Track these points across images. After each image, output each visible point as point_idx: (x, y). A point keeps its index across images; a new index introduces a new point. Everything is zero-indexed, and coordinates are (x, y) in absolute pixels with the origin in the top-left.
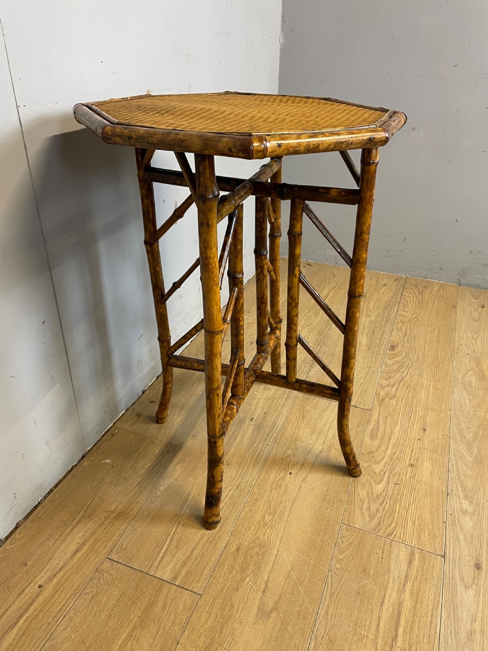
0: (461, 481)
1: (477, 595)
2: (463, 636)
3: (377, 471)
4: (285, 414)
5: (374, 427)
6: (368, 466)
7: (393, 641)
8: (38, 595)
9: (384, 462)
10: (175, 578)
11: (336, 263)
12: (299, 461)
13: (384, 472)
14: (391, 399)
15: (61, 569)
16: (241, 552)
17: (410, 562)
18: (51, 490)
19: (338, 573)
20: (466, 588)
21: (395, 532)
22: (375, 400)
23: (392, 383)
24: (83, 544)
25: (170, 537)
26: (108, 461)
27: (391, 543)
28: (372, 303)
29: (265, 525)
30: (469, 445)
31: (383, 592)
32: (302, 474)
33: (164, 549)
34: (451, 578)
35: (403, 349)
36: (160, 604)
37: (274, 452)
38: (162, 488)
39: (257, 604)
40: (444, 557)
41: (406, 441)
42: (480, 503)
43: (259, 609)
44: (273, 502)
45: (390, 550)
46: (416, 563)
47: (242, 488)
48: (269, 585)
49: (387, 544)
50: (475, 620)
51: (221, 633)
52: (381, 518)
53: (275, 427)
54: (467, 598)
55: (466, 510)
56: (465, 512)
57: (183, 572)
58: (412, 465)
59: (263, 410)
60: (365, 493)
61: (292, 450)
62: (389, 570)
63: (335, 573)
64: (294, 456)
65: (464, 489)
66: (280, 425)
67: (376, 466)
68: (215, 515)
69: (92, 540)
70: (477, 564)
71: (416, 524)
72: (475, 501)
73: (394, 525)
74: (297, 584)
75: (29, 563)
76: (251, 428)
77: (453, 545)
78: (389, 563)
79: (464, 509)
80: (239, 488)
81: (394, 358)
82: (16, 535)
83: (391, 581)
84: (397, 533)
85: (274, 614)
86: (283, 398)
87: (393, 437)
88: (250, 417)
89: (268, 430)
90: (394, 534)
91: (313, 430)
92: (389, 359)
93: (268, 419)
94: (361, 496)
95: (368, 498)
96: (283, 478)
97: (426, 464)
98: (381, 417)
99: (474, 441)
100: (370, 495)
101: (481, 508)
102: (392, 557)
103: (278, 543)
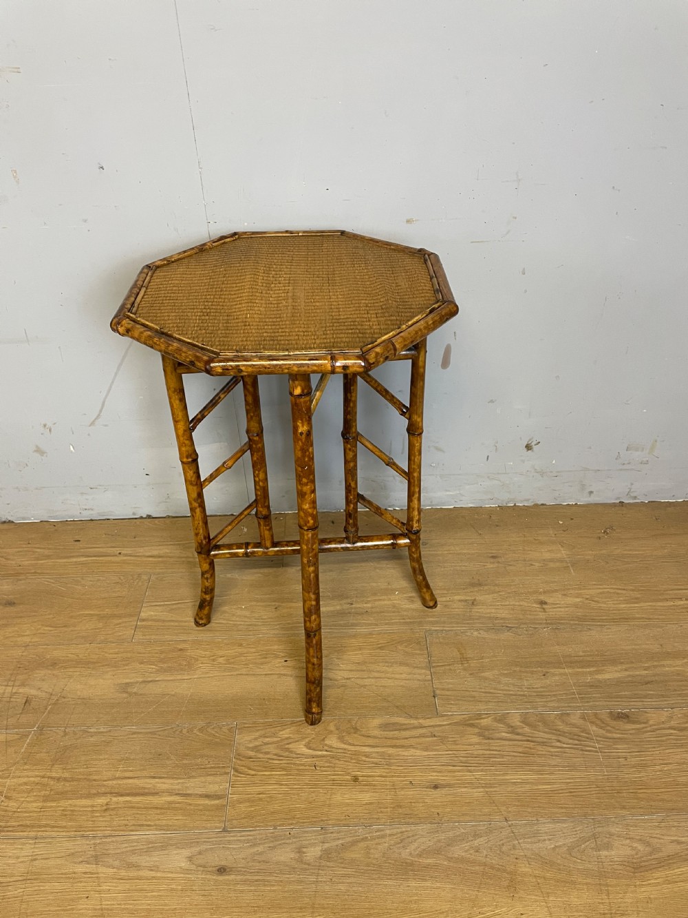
0: (354, 843)
1: (187, 871)
2: (134, 859)
3: (327, 742)
4: (377, 630)
5: (405, 724)
6: (332, 731)
7: (115, 793)
8: (113, 556)
9: (346, 746)
10: (143, 620)
13: (329, 750)
14: (480, 735)
15: (136, 556)
16: (179, 653)
17: (207, 796)
19: (177, 733)
20: (190, 859)
22: (465, 716)
23: (520, 731)
24: (160, 557)
25: (180, 602)
26: (245, 530)
27: (227, 773)
29: (213, 660)
30: (436, 852)
31: (166, 776)
32: (289, 672)
33: (168, 603)
34: (198, 840)
35: (632, 731)
36: (120, 621)
38: (229, 576)
39: (131, 681)
40: (225, 830)
41: (399, 766)
42: (322, 870)
43: (126, 683)
44: (243, 658)
45: (217, 774)
46: (207, 802)
48: (150, 684)
49: (223, 770)
50: (152, 870)
51: (103, 666)
52: (257, 759)
53: (350, 628)
54: (178, 859)
55: (304, 853)
56: (300, 851)
57: (150, 623)
58: (356, 780)
59: (371, 608)
60: (287, 736)
62: (191, 777)
63: (176, 731)
65: (344, 847)
66: (355, 631)
67: (334, 739)
69: (165, 559)
70: (225, 870)
71: (261, 796)
72: (324, 863)
73: (253, 772)
74: (157, 703)
75: (136, 539)
76: (338, 608)
77: (244, 840)
78: (201, 776)
79: (304, 850)
80: (249, 627)
81: (593, 723)
82: (157, 521)
83: (179, 781)
84: (241, 777)
85: (125, 695)
86: (403, 619)
87: (398, 750)
88: (353, 601)
89: (342, 622)
90: (239, 775)
91: (364, 663)
92: (583, 717)
93: (360, 617)
94: (281, 733)
95: (282, 740)
96: (277, 657)
97: (366, 797)
98: (431, 729)
99: (450, 859)
100: (286, 742)
101: (316, 871)
102: (208, 777)
103: (196, 676)
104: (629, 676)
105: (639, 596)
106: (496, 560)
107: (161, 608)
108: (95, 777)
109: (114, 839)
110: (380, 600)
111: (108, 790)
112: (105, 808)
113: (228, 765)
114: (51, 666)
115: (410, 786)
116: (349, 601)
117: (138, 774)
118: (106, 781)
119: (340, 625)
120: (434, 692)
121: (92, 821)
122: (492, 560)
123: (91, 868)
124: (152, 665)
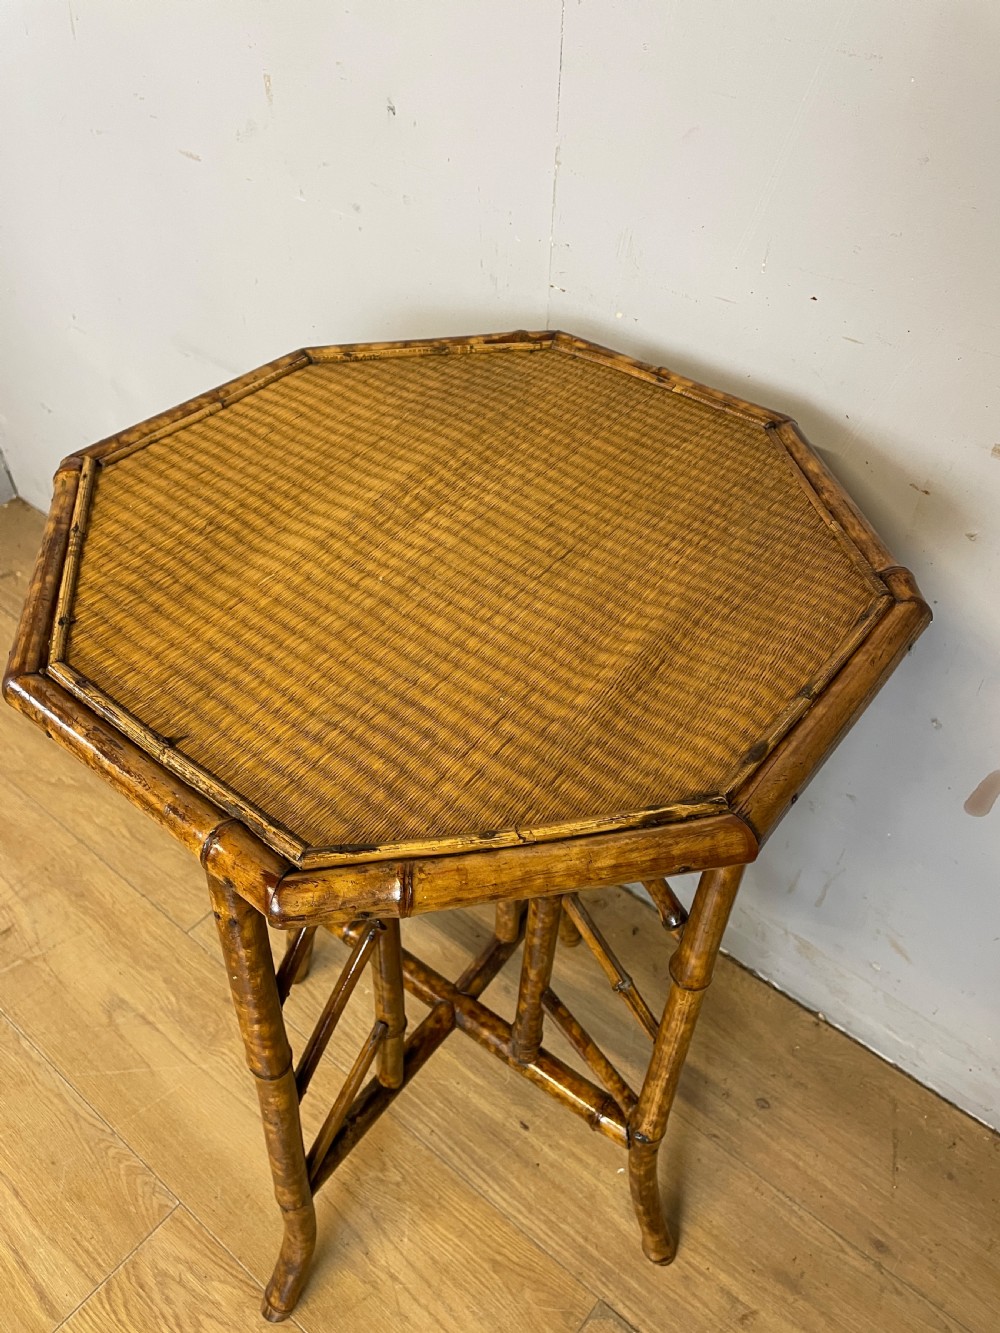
4: (520, 1217)
12: (361, 1185)
17: (42, 1296)
19: (102, 1145)
21: (107, 1307)
27: (93, 1281)
37: (407, 1139)
39: (131, 1001)
43: (122, 1001)
45: (83, 1270)
46: (33, 1303)
47: (342, 1043)
49: (95, 1271)
51: (124, 945)
52: (149, 1297)
53: (483, 1175)
59: (552, 1165)
60: (220, 1300)
61: (398, 1184)
62: (53, 1241)
63: (104, 1140)
64: (382, 1181)
66: (485, 1187)
73: (123, 1317)
74: (124, 1069)
76: (499, 1116)
78: (64, 1251)
80: (344, 1037)
83: (36, 1232)
84: (104, 1308)
85: (104, 1019)
86: (586, 1239)
88: (533, 1123)
89: (479, 1151)
90: (105, 1300)
91: (445, 1270)
93: (516, 1167)
94: (216, 1284)
95: (204, 1299)
100: (206, 1308)
102: (70, 1264)
103: (204, 1066)
106: (876, 1255)
110: (580, 1160)
113: (108, 1269)
114: (77, 895)
116: (527, 1116)
119: (471, 1154)
122: (869, 1250)
124: (175, 995)
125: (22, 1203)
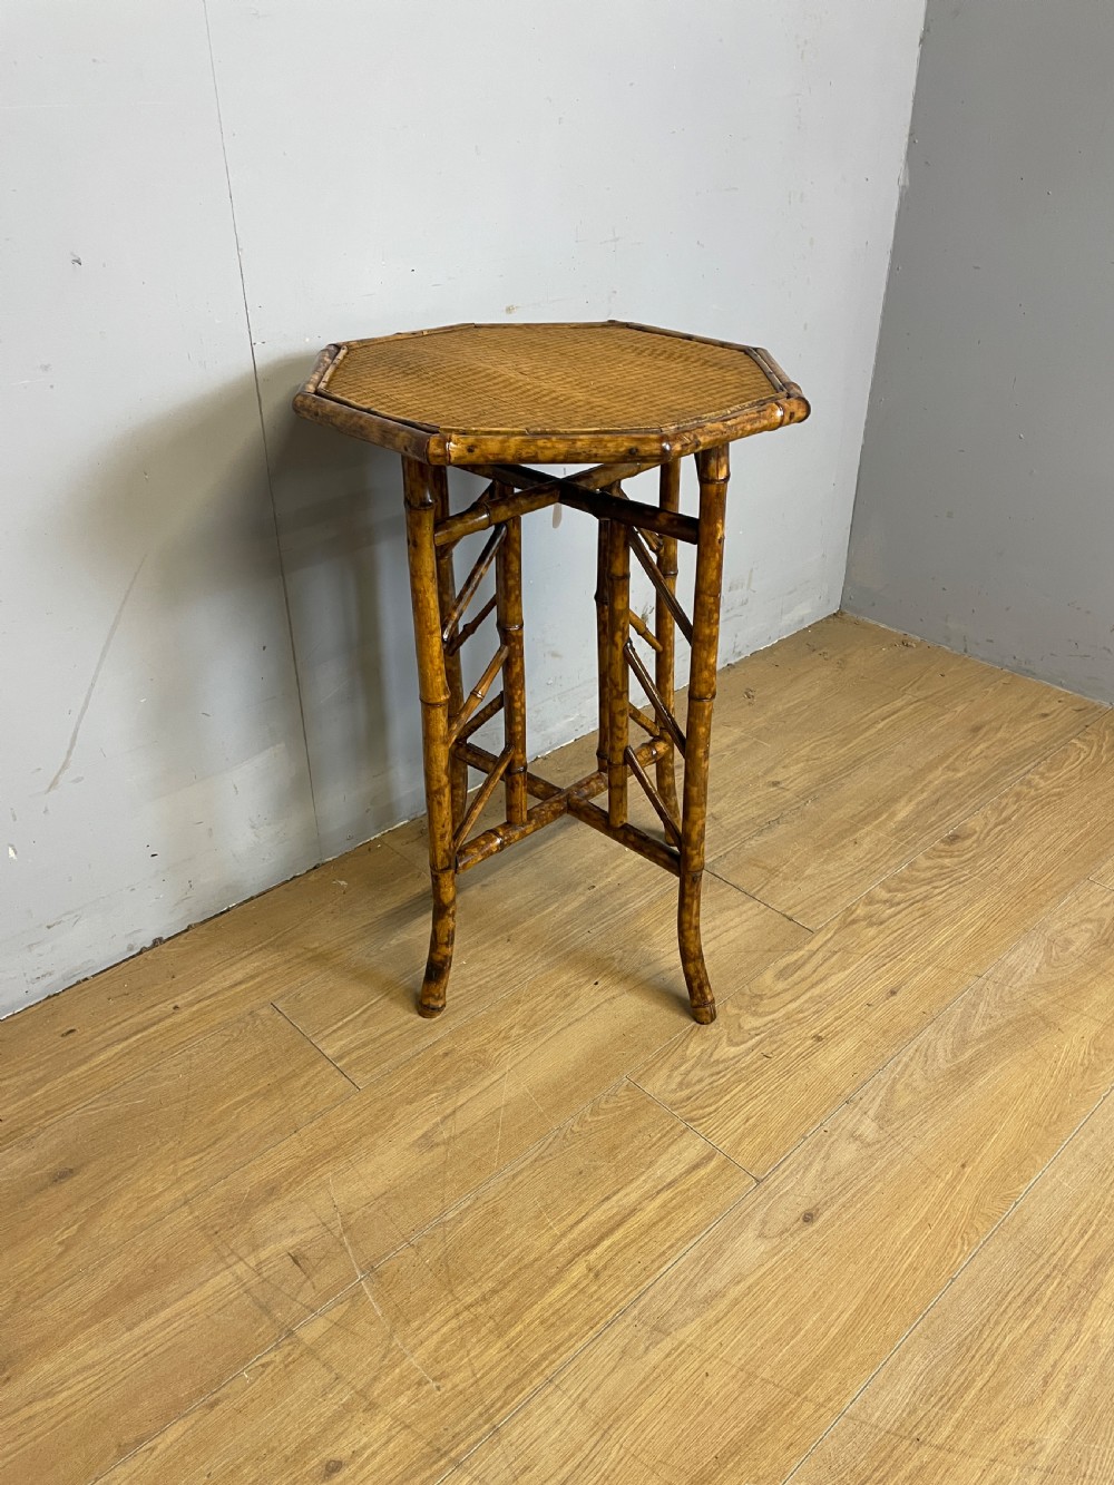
0: (892, 1090)
1: (775, 1251)
2: (702, 1291)
3: (747, 1027)
5: (796, 961)
6: (738, 1014)
7: (584, 1250)
8: (169, 1016)
9: (770, 1018)
10: (340, 1058)
11: (965, 651)
12: (623, 971)
13: (758, 1032)
14: (871, 924)
16: (448, 1059)
17: (696, 1167)
18: (252, 898)
19: (569, 1136)
20: (761, 1235)
21: (705, 1119)
22: (837, 919)
23: (897, 900)
24: (252, 977)
25: (365, 1006)
26: (343, 883)
27: (684, 1132)
28: (982, 746)
29: (505, 1038)
30: (963, 1043)
31: (619, 1186)
32: (614, 991)
33: (348, 1018)
34: (745, 1214)
35: (975, 845)
36: (302, 1081)
37: (593, 945)
38: (394, 942)
39: (425, 1129)
40: (759, 1182)
41: (840, 999)
42: (896, 1136)
43: (424, 1136)
44: (541, 1012)
45: (676, 1139)
46: (702, 1172)
48: (459, 1114)
49: (678, 1130)
50: (739, 1282)
51: (356, 1142)
52: (697, 1093)
54: (749, 1249)
55: (861, 1136)
56: (854, 1137)
57: (354, 1056)
58: (819, 1039)
59: (619, 878)
60: (699, 1050)
61: (625, 952)
62: (651, 1164)
63: (565, 1135)
64: (621, 960)
65: (888, 1103)
66: (631, 910)
67: (750, 1018)
68: (433, 996)
69: (266, 976)
70: (811, 1215)
71: (751, 1121)
72: (889, 1129)
73: (713, 1107)
74: (498, 1126)
75: (178, 977)
76: (583, 899)
77: (791, 1173)
78: (660, 1155)
79: (858, 1132)
80: (502, 978)
81: (940, 857)
82: (181, 939)
83: (643, 1178)
84: (706, 1122)
85: (442, 1149)
87: (821, 985)
88: (590, 883)
89: (606, 911)
90: (701, 1121)
92: (928, 857)
93: (618, 894)
94: (688, 1052)
95: (699, 1058)
96: (580, 986)
97: (849, 1045)
98: (825, 949)
99: (980, 1040)
100: (705, 1057)
101: (892, 1142)
102: (670, 1150)
103: (508, 1067)
104: (918, 804)
105: (844, 736)
107: (346, 1029)
108: (532, 1257)
109: (651, 1293)
110: (618, 866)
111: (569, 1255)
112: (591, 1275)
113: (676, 1122)
114: (271, 1195)
115: (871, 1008)
116: (586, 885)
117: (583, 1210)
118: (551, 1249)
119: (608, 914)
120: (785, 916)
121: (597, 1300)
123: (667, 1344)
124: (431, 1093)
125: (615, 1193)
